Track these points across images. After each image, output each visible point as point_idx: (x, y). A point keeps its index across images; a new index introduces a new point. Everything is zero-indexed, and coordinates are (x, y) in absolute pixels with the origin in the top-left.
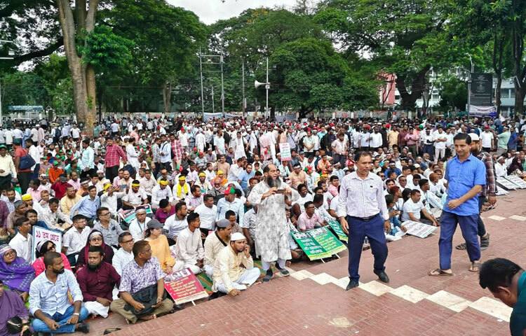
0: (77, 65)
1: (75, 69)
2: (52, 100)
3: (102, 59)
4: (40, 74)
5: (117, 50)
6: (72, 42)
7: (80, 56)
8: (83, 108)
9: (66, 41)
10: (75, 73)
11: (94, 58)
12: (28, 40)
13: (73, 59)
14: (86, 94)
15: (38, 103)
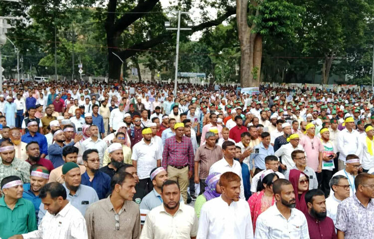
0: (246, 34)
1: (245, 39)
2: (214, 68)
3: (272, 28)
4: (209, 44)
5: (288, 18)
6: (245, 11)
7: (250, 25)
8: (248, 79)
9: (239, 10)
10: (244, 43)
11: (264, 27)
12: (202, 11)
13: (243, 29)
14: (252, 64)
15: (202, 70)
